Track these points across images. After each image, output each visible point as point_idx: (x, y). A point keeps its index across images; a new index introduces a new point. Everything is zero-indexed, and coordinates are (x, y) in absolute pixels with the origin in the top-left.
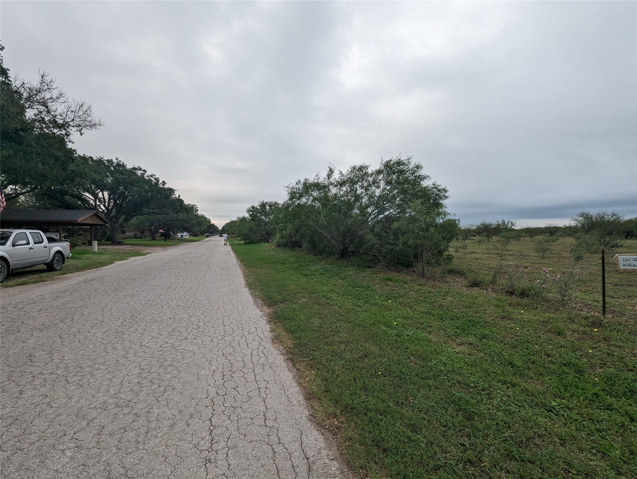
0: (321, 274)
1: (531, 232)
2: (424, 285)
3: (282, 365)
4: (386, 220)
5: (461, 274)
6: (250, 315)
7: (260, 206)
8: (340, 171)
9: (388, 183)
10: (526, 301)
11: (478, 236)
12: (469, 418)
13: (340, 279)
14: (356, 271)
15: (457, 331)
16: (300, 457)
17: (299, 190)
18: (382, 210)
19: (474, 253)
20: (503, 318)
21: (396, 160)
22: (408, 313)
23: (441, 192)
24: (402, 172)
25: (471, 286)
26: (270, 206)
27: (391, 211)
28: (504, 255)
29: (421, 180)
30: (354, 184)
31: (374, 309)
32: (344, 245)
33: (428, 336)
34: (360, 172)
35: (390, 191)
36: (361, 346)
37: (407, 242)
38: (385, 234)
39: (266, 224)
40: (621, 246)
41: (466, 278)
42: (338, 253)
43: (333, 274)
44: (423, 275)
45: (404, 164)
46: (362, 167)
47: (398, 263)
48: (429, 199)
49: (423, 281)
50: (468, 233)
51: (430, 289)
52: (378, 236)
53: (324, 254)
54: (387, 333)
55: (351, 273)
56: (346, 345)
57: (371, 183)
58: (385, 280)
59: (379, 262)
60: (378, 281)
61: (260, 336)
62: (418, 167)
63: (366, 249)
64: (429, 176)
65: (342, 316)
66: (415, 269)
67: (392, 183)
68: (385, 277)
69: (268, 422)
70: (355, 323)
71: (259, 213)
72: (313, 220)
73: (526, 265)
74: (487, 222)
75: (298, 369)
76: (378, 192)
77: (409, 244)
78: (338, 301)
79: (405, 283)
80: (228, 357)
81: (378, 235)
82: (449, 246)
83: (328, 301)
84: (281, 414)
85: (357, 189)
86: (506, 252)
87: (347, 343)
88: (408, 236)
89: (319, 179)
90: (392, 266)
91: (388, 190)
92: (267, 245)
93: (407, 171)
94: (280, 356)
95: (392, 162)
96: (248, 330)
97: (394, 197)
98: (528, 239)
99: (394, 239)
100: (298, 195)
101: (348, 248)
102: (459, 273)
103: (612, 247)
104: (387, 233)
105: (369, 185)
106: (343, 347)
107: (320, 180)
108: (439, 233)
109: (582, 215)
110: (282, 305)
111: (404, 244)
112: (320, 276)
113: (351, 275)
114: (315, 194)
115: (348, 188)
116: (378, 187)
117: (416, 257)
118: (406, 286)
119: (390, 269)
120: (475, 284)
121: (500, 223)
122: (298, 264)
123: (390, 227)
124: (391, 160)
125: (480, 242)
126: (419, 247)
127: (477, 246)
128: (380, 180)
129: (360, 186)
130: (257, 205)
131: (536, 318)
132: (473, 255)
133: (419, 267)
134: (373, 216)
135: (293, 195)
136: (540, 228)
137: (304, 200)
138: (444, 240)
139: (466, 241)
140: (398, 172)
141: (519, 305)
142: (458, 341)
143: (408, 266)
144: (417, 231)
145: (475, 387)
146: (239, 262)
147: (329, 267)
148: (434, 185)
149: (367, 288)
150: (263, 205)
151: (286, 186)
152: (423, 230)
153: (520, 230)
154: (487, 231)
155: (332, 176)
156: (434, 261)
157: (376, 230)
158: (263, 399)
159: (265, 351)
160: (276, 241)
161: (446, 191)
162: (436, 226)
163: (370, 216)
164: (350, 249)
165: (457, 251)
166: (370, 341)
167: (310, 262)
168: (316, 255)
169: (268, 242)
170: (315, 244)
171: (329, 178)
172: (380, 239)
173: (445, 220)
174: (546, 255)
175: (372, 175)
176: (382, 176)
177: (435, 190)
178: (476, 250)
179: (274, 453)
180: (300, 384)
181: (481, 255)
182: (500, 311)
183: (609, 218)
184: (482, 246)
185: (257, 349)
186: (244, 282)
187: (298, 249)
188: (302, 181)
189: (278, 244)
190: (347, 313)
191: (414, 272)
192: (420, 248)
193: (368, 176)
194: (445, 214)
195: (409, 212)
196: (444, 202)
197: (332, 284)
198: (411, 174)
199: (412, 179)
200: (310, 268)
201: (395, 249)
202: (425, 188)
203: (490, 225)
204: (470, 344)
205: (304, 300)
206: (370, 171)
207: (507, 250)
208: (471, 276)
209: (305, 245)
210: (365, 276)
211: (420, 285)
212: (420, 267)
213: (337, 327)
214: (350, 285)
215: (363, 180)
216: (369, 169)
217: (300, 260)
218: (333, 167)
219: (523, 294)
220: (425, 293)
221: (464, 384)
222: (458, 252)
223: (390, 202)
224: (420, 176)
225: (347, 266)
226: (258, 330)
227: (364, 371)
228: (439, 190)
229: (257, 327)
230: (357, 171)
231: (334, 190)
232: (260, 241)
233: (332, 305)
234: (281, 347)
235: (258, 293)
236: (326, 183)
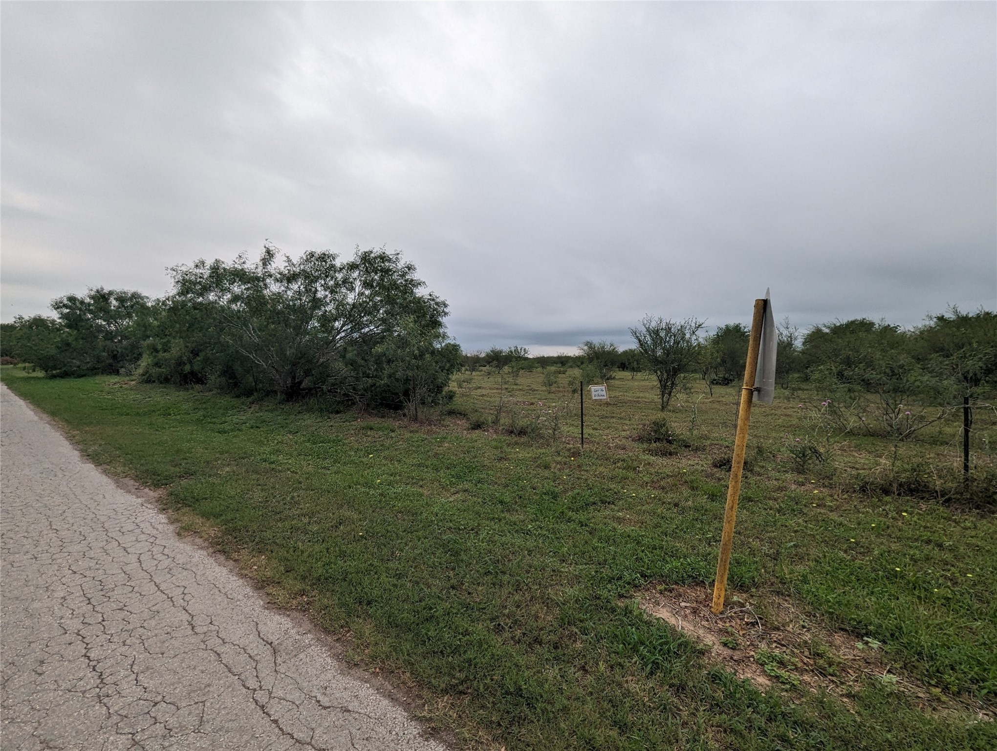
0: (252, 428)
1: (543, 362)
2: (417, 432)
3: (206, 562)
4: (364, 341)
5: (463, 414)
6: (115, 506)
7: (92, 297)
8: (288, 257)
9: (367, 284)
10: (524, 439)
11: (488, 366)
12: (457, 554)
13: (290, 432)
14: (316, 418)
15: (453, 479)
16: (260, 646)
17: (200, 277)
18: (357, 327)
19: (480, 388)
20: (500, 459)
21: (378, 254)
22: (395, 468)
23: (439, 306)
24: (386, 271)
25: (473, 429)
26: (121, 299)
27: (372, 328)
28: (513, 390)
29: (414, 286)
30: (312, 281)
31: (349, 468)
32: (294, 378)
33: (420, 490)
34: (321, 261)
35: (371, 297)
36: (333, 514)
37: (394, 373)
38: (363, 362)
39: (109, 336)
40: (614, 378)
41: (468, 419)
42: (282, 392)
43: (276, 426)
44: (415, 419)
45: (389, 260)
46: (324, 254)
47: (382, 404)
48: (424, 315)
49: (415, 426)
50: (475, 362)
51: (425, 436)
52: (352, 365)
53: (255, 394)
54: (368, 494)
55: (309, 422)
56: (310, 517)
57: (340, 282)
58: (363, 428)
59: (354, 404)
60: (353, 432)
61: (149, 532)
62: (410, 268)
63: (333, 385)
64: (424, 282)
65: (300, 483)
66: (406, 411)
67: (372, 286)
68: (362, 424)
69: (197, 630)
70: (321, 489)
71: (91, 312)
72: (233, 335)
73: (533, 401)
74: (498, 348)
75: (235, 561)
76: (351, 298)
77: (397, 377)
78: (290, 464)
79: (393, 431)
80: (88, 573)
81: (352, 363)
82: (449, 379)
83: (273, 466)
84: (219, 614)
85: (316, 290)
86: (515, 387)
87: (311, 515)
88: (396, 365)
89: (244, 263)
90: (373, 410)
91: (367, 297)
92: (114, 379)
93: (394, 272)
94: (199, 551)
95: (373, 255)
96: (118, 529)
97: (376, 308)
98: (540, 369)
99: (376, 370)
100: (198, 287)
101: (300, 383)
102: (460, 414)
103: (608, 379)
104: (366, 361)
105: (337, 285)
106: (306, 520)
107: (245, 266)
108: (437, 362)
109: (587, 344)
110: (184, 482)
111: (390, 376)
112: (252, 430)
113: (307, 426)
114: (237, 289)
115: (302, 287)
116: (352, 289)
117: (406, 393)
118: (393, 435)
119: (370, 414)
120: (477, 426)
121: (513, 349)
122: (201, 413)
123: (371, 352)
124: (371, 252)
125: (489, 374)
126: (410, 380)
127: (486, 378)
128: (355, 279)
129: (322, 285)
130: (82, 293)
131: (530, 455)
132: (479, 390)
133: (410, 407)
134: (343, 334)
135: (187, 285)
136: (553, 357)
137: (212, 297)
138: (442, 371)
139: (474, 373)
140: (381, 271)
141: (516, 443)
142: (452, 490)
143: (397, 407)
144: (407, 358)
145: (465, 528)
146: (44, 416)
147: (267, 416)
148: (430, 295)
149: (337, 442)
150: (101, 298)
151: (170, 267)
152: (416, 358)
153: (534, 359)
154: (497, 360)
155: (272, 263)
156: (430, 399)
157: (349, 355)
158: (181, 608)
159: (166, 551)
160: (140, 371)
161: (445, 306)
162: (433, 352)
163: (339, 333)
164: (303, 385)
165: (460, 386)
166: (346, 506)
167: (227, 409)
168: (238, 396)
169: (117, 373)
170: (235, 378)
171: (264, 264)
172: (355, 370)
173: (443, 345)
174: (553, 389)
175: (341, 269)
176: (357, 272)
177: (432, 303)
178: (484, 385)
179: (218, 654)
180: (243, 576)
181: (488, 391)
182: (498, 452)
183: (608, 348)
184: (491, 379)
185: (149, 551)
186: (77, 453)
187: (198, 387)
188: (209, 262)
189: (145, 377)
190: (307, 478)
191: (405, 415)
192: (412, 383)
193: (335, 272)
194: (444, 336)
195: (397, 331)
196: (444, 320)
197: (276, 441)
198: (401, 276)
199: (402, 283)
200: (228, 419)
201: (378, 384)
202: (420, 299)
203: (501, 352)
204: (466, 491)
205: (228, 469)
206: (338, 263)
207: (517, 385)
208: (474, 418)
209: (214, 378)
210: (332, 426)
211: (411, 432)
212: (412, 408)
213: (293, 498)
214: (309, 441)
215: (327, 277)
216: (336, 260)
217: (204, 406)
218: (273, 248)
219: (522, 432)
220: (417, 441)
221: (455, 529)
222: (461, 388)
223: (370, 313)
224: (412, 280)
225: (299, 413)
226: (142, 525)
227: (339, 539)
228: (437, 304)
229: (137, 521)
230: (317, 260)
231: (274, 287)
232: (93, 371)
233: (280, 471)
234: (198, 541)
235: (120, 469)
236: (260, 272)
